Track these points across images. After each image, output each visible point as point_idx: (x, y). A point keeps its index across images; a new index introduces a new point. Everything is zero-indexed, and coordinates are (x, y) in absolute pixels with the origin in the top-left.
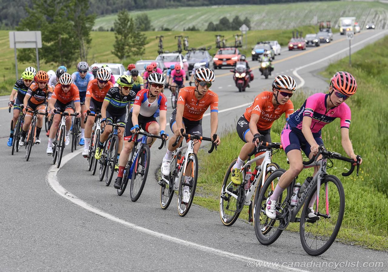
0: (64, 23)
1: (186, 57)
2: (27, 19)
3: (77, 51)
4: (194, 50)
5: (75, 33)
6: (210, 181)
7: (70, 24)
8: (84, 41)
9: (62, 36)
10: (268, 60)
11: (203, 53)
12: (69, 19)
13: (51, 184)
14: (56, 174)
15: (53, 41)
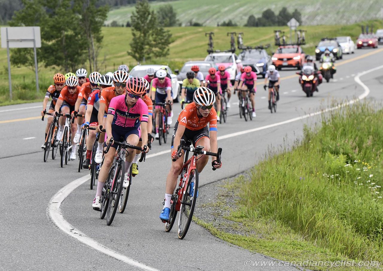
0: (68, 17)
1: (240, 57)
2: (23, 12)
3: (85, 51)
4: (249, 48)
5: (82, 29)
6: (251, 215)
7: (76, 17)
8: (93, 39)
9: (66, 33)
10: (330, 60)
11: (260, 52)
12: (74, 12)
13: (53, 218)
14: (59, 206)
15: (54, 39)
